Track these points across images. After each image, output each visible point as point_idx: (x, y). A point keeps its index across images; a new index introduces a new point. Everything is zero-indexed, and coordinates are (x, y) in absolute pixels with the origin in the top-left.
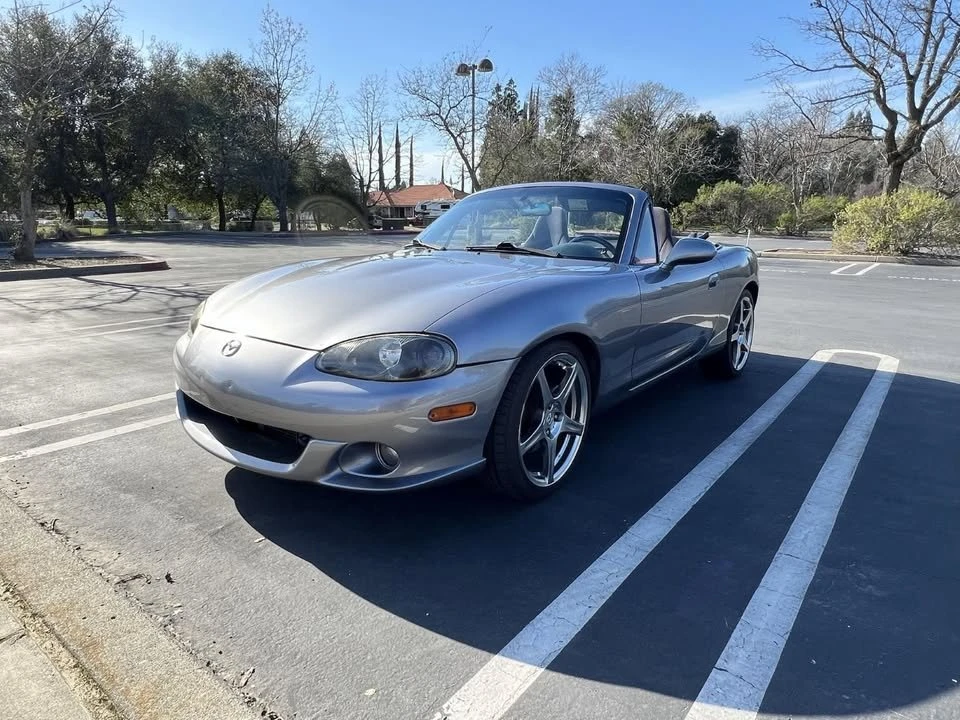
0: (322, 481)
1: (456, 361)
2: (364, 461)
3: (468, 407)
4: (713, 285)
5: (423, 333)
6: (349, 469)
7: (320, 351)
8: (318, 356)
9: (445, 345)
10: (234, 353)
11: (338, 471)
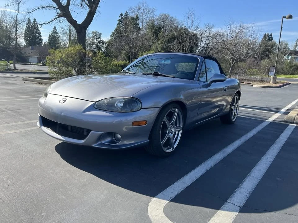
0: (94, 145)
1: (141, 107)
2: (109, 139)
3: (145, 122)
4: (225, 90)
5: (131, 97)
6: (103, 142)
7: (96, 102)
8: (95, 104)
9: (138, 102)
10: (64, 103)
11: (100, 142)
